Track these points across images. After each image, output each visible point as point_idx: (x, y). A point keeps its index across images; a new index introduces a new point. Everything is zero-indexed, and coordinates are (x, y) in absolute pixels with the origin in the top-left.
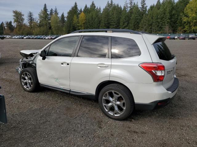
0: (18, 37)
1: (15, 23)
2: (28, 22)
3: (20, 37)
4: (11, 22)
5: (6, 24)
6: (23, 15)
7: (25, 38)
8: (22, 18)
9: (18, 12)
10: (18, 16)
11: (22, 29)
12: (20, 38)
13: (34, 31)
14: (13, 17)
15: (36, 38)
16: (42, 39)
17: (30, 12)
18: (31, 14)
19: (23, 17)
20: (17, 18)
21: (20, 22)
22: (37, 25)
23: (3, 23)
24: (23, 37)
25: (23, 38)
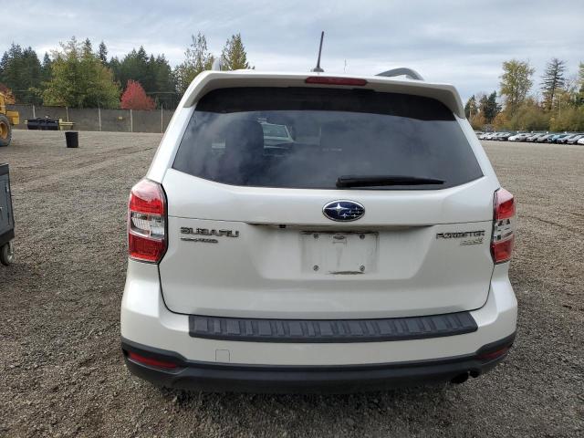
0: (494, 135)
1: (504, 96)
2: (541, 91)
3: (501, 135)
4: (493, 96)
5: (481, 101)
6: (531, 73)
7: (512, 138)
8: (527, 81)
9: (518, 65)
10: (516, 75)
11: (519, 113)
12: (498, 139)
13: (553, 119)
14: (501, 80)
15: (545, 141)
16: (566, 142)
17: (556, 61)
18: (556, 66)
19: (529, 78)
20: (512, 81)
21: (517, 94)
22: (569, 101)
23: (473, 98)
24: (507, 135)
25: (506, 139)
